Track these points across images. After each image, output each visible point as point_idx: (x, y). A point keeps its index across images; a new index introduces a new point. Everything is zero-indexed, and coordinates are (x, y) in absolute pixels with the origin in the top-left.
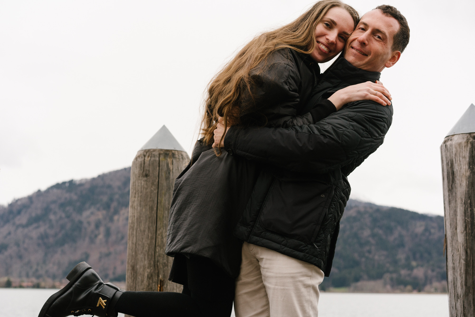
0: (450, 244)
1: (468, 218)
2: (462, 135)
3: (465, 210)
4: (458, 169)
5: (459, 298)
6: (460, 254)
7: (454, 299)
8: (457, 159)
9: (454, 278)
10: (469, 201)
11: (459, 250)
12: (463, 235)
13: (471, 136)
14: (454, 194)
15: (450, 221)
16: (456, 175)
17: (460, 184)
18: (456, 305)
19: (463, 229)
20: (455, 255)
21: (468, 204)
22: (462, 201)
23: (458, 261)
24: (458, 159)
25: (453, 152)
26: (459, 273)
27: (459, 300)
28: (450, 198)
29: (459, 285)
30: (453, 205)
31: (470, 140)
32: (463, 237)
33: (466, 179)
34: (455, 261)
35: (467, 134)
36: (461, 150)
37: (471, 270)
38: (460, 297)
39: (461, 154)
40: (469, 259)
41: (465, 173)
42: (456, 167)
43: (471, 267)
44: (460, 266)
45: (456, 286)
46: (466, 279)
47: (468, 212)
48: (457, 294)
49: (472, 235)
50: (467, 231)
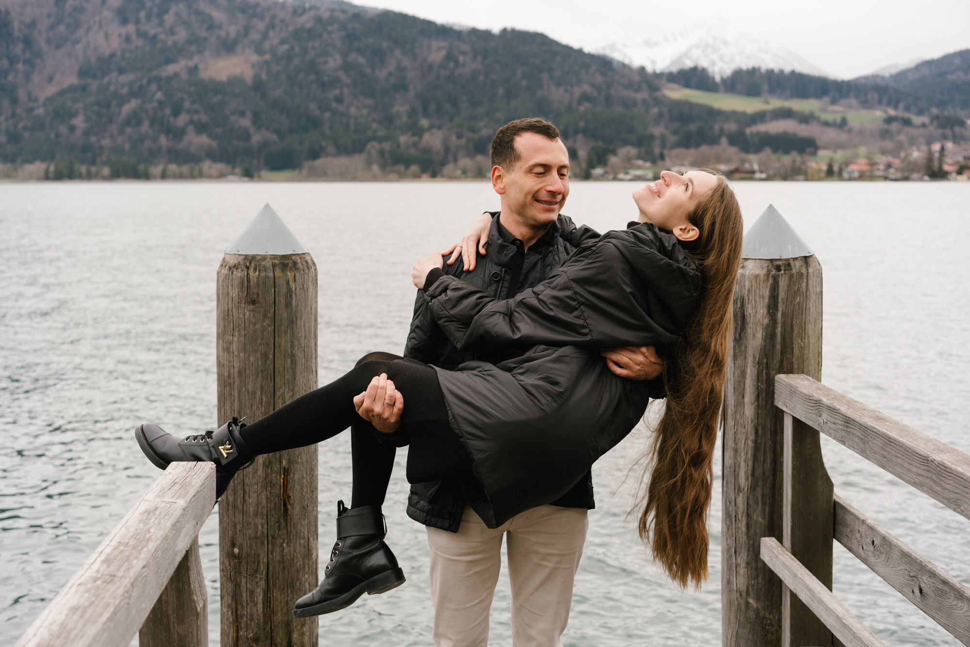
0: (732, 415)
1: (762, 384)
2: (759, 261)
3: (758, 372)
4: (751, 312)
5: (741, 492)
6: (747, 433)
7: (733, 492)
8: (751, 299)
9: (735, 464)
10: (765, 361)
11: (746, 426)
12: (753, 406)
13: (773, 265)
14: (743, 348)
15: (734, 384)
16: (748, 321)
17: (754, 335)
18: (735, 500)
19: (753, 399)
20: (738, 432)
21: (764, 365)
22: (755, 360)
23: (743, 442)
24: (753, 298)
25: (745, 286)
26: (743, 458)
27: (741, 494)
28: (737, 351)
29: (742, 473)
30: (739, 362)
31: (772, 271)
32: (753, 410)
33: (763, 329)
34: (738, 441)
35: (768, 262)
36: (758, 285)
37: (762, 456)
38: (742, 491)
39: (758, 292)
40: (759, 440)
41: (761, 320)
42: (749, 310)
43: (762, 451)
44: (746, 449)
45: (738, 475)
46: (754, 468)
47: (762, 376)
48: (739, 487)
49: (766, 408)
50: (760, 402)
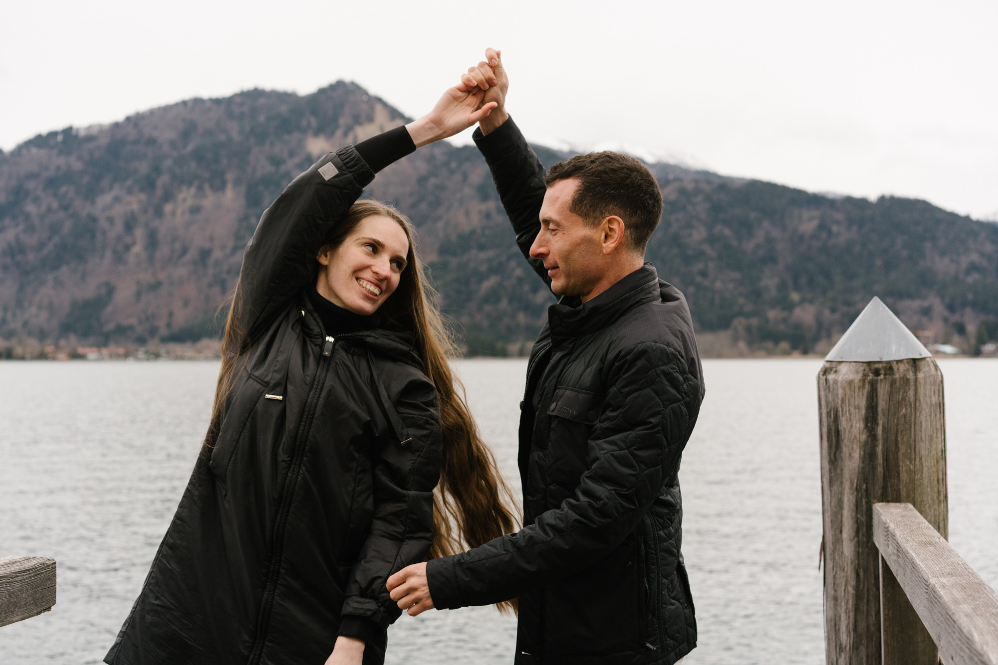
0: (831, 555)
1: (862, 516)
2: (855, 364)
3: (857, 501)
4: (845, 426)
5: (842, 651)
6: (846, 576)
7: (835, 651)
8: (845, 410)
9: (835, 615)
10: (864, 487)
11: (846, 569)
12: (853, 544)
13: (870, 369)
14: (839, 471)
15: (832, 515)
16: (843, 438)
17: (850, 455)
18: (837, 661)
19: (853, 534)
20: (837, 576)
21: (863, 491)
22: (853, 485)
23: (843, 588)
24: (848, 409)
25: (838, 394)
26: (843, 608)
27: (843, 654)
28: (833, 474)
29: (843, 628)
30: (835, 488)
31: (869, 376)
32: (853, 548)
33: (860, 447)
34: (838, 587)
35: (865, 364)
36: (853, 393)
37: (865, 606)
38: (844, 650)
39: (852, 401)
40: (861, 587)
41: (858, 436)
42: (844, 424)
43: (865, 600)
44: (846, 597)
45: (839, 629)
46: (856, 621)
47: (861, 506)
48: (841, 645)
49: (867, 546)
50: (860, 538)
